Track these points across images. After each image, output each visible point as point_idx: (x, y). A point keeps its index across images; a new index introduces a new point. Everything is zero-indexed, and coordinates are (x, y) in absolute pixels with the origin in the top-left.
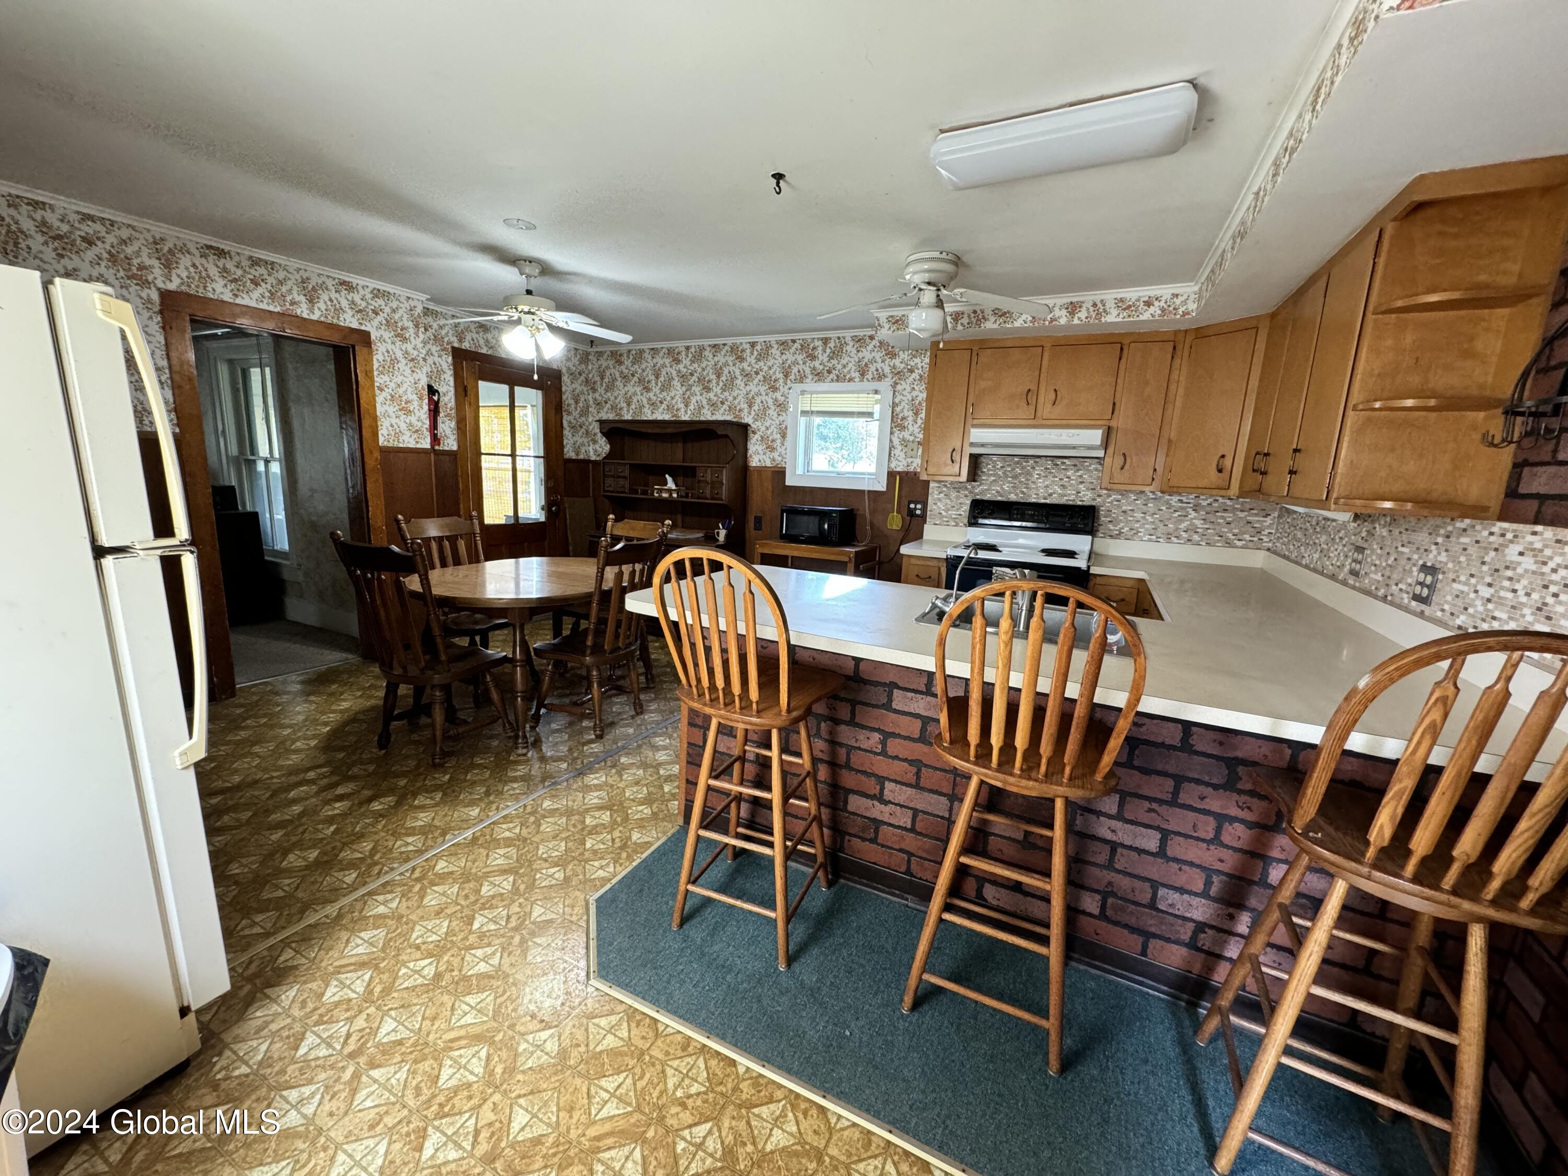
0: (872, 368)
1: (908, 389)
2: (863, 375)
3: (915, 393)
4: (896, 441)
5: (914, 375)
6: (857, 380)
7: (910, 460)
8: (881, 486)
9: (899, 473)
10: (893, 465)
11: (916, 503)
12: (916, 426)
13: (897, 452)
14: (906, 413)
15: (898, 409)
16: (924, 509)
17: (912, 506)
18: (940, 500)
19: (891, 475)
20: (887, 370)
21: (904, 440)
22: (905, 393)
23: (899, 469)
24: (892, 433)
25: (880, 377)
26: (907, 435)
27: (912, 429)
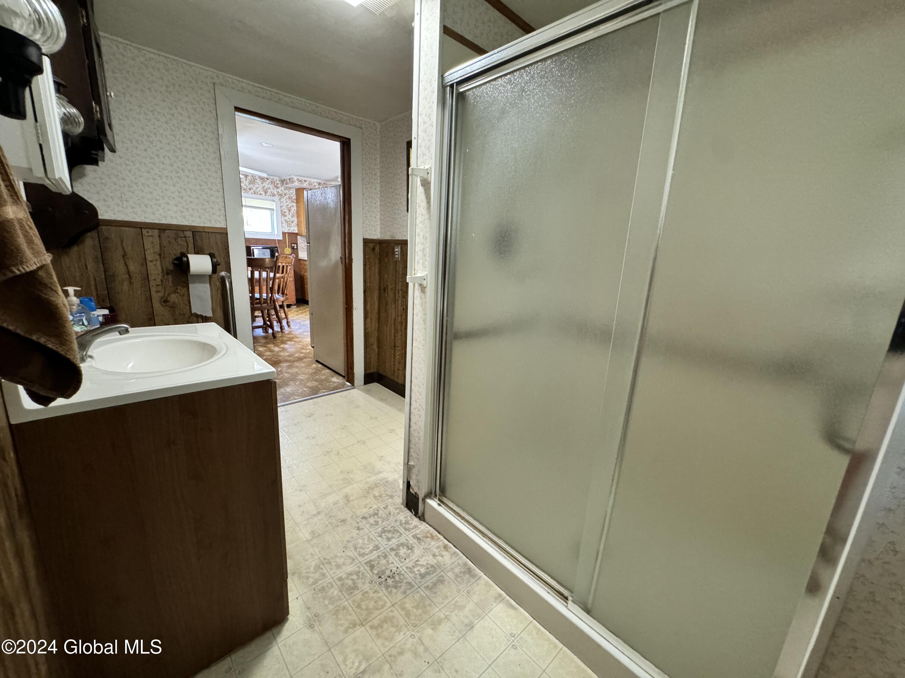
0: (269, 191)
1: (285, 201)
2: (266, 193)
3: (288, 203)
4: (283, 221)
5: (286, 196)
6: (263, 195)
7: (289, 228)
8: (281, 238)
9: (286, 233)
10: (284, 230)
11: (294, 244)
12: (290, 215)
13: (285, 224)
14: (285, 210)
15: (282, 209)
16: (297, 246)
17: (293, 245)
19: (284, 234)
20: (276, 193)
21: (286, 220)
22: (284, 202)
23: (286, 231)
24: (281, 217)
25: (274, 195)
26: (286, 218)
27: (289, 217)
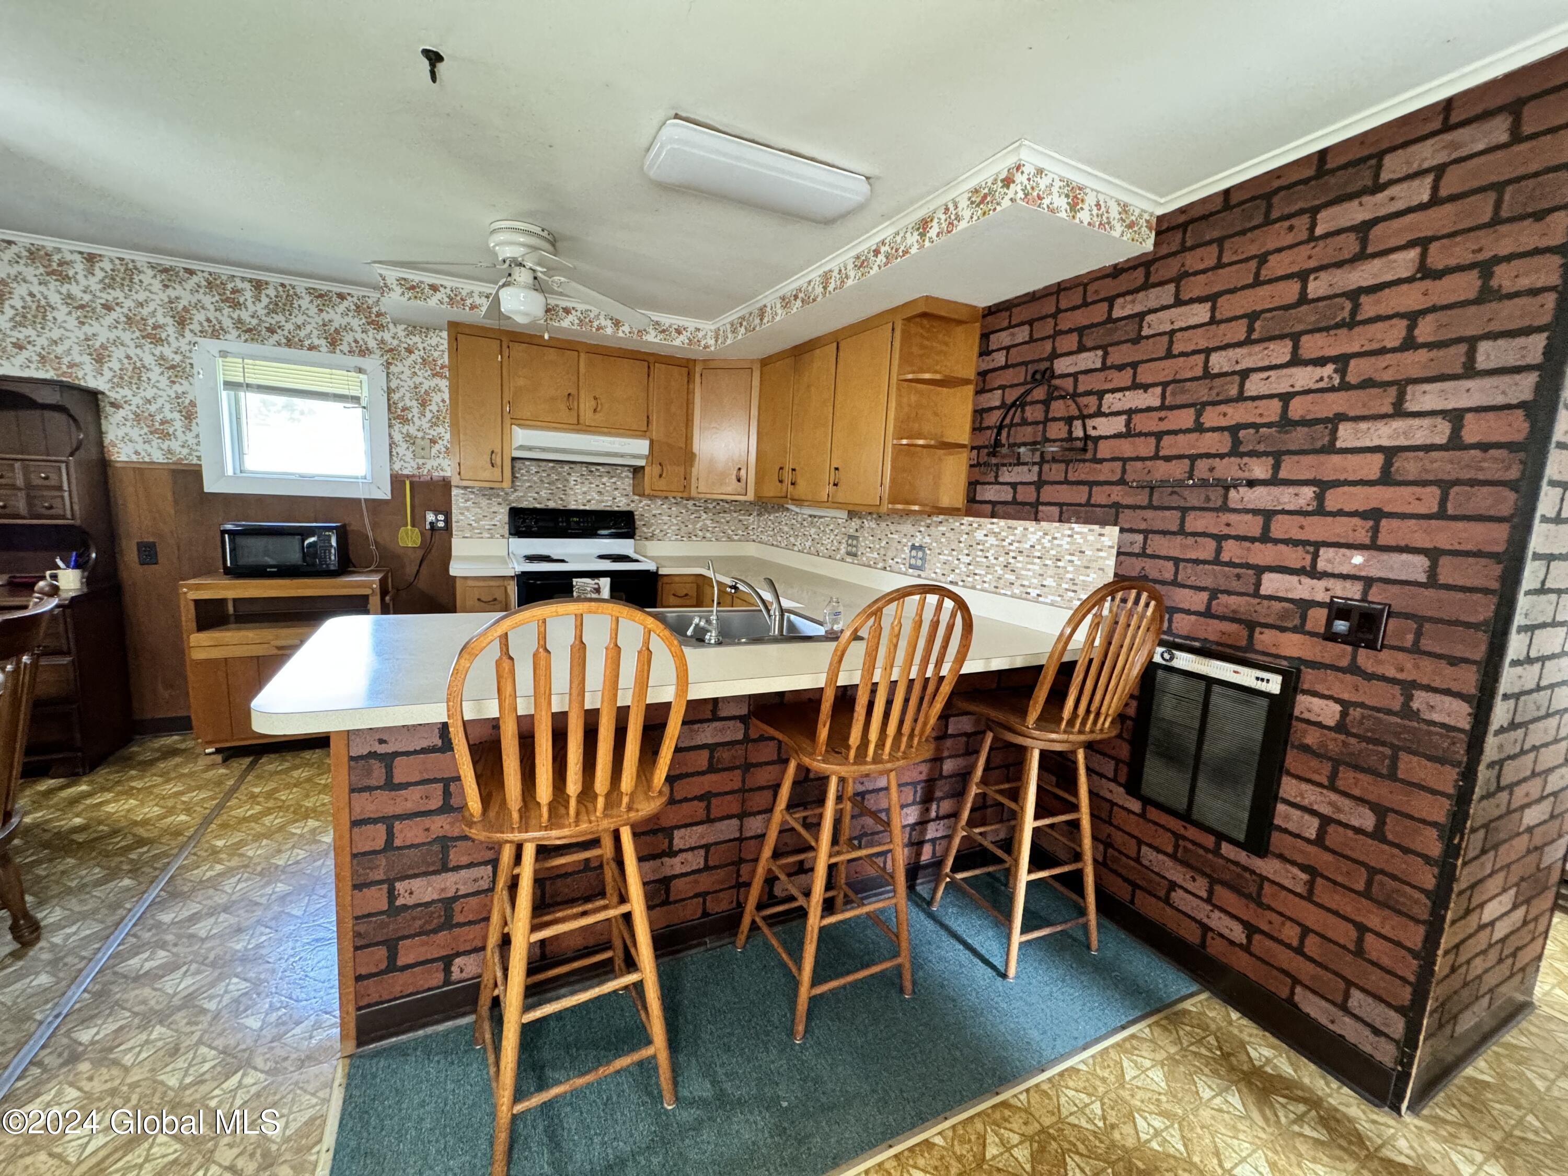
0: (348, 338)
1: (408, 373)
2: (333, 343)
3: (417, 380)
4: (398, 437)
5: (413, 357)
6: (324, 349)
7: (421, 461)
8: (384, 493)
9: (408, 476)
10: (397, 467)
11: (436, 514)
12: (425, 420)
13: (402, 449)
14: (408, 403)
15: (396, 397)
16: (448, 521)
17: (431, 518)
18: (468, 509)
19: (397, 481)
20: (372, 344)
21: (408, 435)
22: (403, 377)
23: (405, 472)
24: (390, 426)
25: (364, 352)
26: (412, 430)
27: (420, 424)
